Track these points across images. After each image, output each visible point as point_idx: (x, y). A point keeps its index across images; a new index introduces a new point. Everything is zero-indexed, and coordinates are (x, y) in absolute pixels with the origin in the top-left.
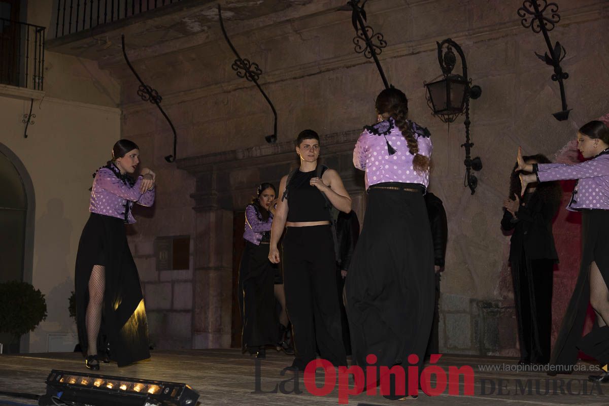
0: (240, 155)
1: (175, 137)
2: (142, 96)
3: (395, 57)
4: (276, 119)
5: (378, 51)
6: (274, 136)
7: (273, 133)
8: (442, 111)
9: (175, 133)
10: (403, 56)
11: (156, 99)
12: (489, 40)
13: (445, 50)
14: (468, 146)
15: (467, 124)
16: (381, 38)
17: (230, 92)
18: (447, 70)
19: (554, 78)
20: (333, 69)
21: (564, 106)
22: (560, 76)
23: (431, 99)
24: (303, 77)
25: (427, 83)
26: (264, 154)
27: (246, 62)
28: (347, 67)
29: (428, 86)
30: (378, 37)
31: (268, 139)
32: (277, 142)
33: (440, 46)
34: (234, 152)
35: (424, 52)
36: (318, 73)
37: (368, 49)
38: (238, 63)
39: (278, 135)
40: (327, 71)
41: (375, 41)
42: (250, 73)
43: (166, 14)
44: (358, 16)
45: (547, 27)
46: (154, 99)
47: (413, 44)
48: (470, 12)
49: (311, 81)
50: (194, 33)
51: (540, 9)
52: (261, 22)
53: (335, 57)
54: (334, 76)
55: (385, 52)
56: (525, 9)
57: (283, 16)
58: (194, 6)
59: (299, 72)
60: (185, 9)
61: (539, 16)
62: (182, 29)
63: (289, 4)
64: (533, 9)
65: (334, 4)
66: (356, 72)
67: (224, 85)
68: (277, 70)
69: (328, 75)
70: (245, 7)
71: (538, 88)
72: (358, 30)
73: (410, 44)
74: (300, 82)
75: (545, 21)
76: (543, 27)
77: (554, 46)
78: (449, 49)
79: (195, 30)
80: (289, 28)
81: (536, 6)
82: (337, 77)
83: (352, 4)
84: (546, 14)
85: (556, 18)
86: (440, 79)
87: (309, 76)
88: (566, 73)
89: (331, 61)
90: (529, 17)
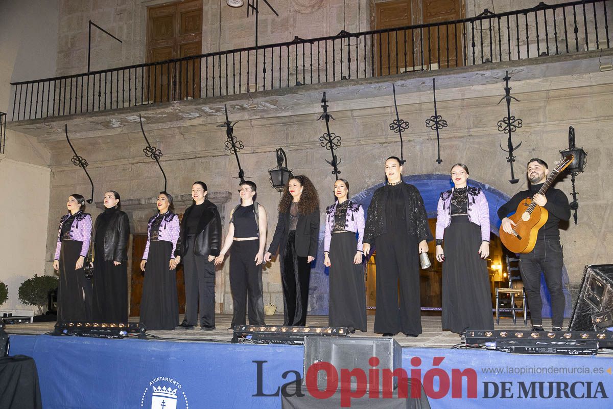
0: (143, 202)
1: (93, 188)
2: (74, 162)
3: (244, 154)
4: (166, 182)
5: (238, 150)
7: (164, 190)
8: (278, 186)
9: (93, 186)
10: (248, 153)
11: (84, 165)
12: (297, 150)
16: (241, 143)
17: (133, 164)
18: (280, 163)
19: (333, 173)
20: (204, 157)
22: (336, 172)
23: (271, 179)
24: (184, 159)
25: (270, 170)
27: (153, 148)
28: (213, 157)
29: (270, 172)
30: (239, 143)
33: (277, 151)
34: (139, 200)
35: (260, 152)
36: (194, 158)
37: (233, 149)
38: (148, 148)
40: (200, 157)
41: (237, 145)
42: (154, 155)
43: (102, 116)
44: (230, 131)
45: (334, 147)
46: (82, 165)
47: (255, 148)
48: (287, 134)
49: (189, 162)
50: (113, 128)
51: (332, 138)
52: (160, 126)
53: (205, 150)
54: (205, 161)
55: (242, 151)
56: (324, 137)
57: (175, 124)
58: (123, 113)
59: (182, 157)
60: (116, 114)
61: (330, 141)
62: (107, 125)
63: (181, 118)
64: (328, 138)
65: (209, 121)
66: (219, 159)
67: (130, 159)
68: (167, 154)
69: (200, 160)
70: (154, 117)
71: (324, 177)
72: (229, 138)
73: (252, 148)
74: (182, 162)
75: (333, 145)
76: (332, 147)
77: (334, 157)
78: (281, 153)
79: (115, 126)
80: (177, 131)
81: (330, 137)
82: (206, 162)
83: (228, 123)
84: (335, 141)
85: (339, 144)
86: (276, 169)
87: (188, 159)
88: (339, 171)
89: (203, 152)
90: (325, 142)
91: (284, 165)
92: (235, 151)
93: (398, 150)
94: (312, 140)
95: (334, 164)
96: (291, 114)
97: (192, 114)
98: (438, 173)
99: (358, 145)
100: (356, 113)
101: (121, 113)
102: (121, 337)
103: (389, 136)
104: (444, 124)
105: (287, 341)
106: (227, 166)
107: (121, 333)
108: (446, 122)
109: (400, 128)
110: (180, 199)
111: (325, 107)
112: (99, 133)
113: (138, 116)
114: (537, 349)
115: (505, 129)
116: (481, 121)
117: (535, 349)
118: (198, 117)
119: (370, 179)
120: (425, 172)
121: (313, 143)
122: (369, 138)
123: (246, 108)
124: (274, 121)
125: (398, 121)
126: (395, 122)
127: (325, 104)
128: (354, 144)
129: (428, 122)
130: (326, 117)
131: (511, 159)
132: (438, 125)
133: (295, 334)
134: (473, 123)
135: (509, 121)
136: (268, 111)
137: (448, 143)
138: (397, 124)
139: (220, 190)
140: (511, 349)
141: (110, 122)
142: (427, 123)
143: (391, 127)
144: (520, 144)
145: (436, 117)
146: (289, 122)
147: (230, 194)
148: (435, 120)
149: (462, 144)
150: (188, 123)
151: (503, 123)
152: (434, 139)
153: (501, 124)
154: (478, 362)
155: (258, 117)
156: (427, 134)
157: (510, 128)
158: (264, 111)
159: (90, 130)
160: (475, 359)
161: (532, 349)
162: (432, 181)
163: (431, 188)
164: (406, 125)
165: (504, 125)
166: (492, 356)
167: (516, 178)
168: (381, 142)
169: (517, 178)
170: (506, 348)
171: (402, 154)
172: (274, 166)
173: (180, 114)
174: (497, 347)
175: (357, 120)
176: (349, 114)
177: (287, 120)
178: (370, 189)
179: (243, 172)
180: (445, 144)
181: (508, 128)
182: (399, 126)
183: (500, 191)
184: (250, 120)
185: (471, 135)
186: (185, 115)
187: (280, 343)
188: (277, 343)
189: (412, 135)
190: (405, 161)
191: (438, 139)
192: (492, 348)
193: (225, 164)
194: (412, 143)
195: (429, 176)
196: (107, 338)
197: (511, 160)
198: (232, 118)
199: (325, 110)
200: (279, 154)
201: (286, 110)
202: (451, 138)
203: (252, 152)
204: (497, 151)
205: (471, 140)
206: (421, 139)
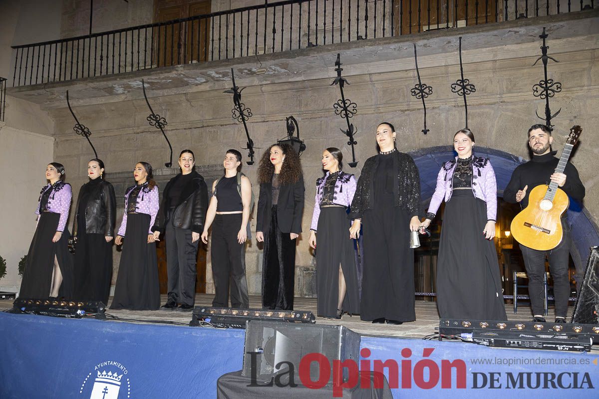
2: (77, 131)
3: (253, 123)
4: (172, 153)
5: (246, 118)
6: (171, 163)
7: (169, 162)
10: (257, 122)
11: (87, 134)
12: (311, 118)
13: (290, 121)
16: (249, 111)
17: (138, 133)
18: (290, 134)
19: (349, 143)
20: (212, 126)
21: (354, 159)
22: (352, 142)
24: (191, 128)
25: (279, 140)
26: (164, 174)
27: (157, 116)
28: (222, 126)
30: (248, 111)
31: (167, 165)
32: (172, 167)
33: (287, 120)
35: (271, 121)
36: (202, 127)
37: (241, 117)
38: (152, 117)
39: (172, 163)
40: (207, 126)
41: (245, 112)
42: (159, 123)
43: (104, 81)
44: (237, 97)
45: (349, 115)
46: (84, 134)
47: (265, 116)
48: (300, 101)
49: (196, 132)
50: (117, 94)
51: (347, 105)
52: (165, 92)
53: (213, 119)
55: (251, 120)
56: (338, 104)
57: (181, 90)
58: (125, 78)
59: (188, 126)
60: (118, 79)
61: (345, 109)
62: (110, 91)
63: (187, 84)
64: (342, 105)
65: (216, 87)
66: (228, 129)
67: (134, 128)
68: (173, 123)
69: (208, 129)
70: (158, 82)
72: (236, 105)
73: (263, 116)
74: (188, 131)
75: (348, 112)
76: (347, 115)
77: (351, 127)
78: (292, 122)
79: (119, 92)
80: (183, 98)
81: (345, 104)
82: (214, 131)
83: (235, 89)
84: (350, 109)
85: (355, 111)
86: (287, 139)
87: (195, 128)
88: (355, 142)
89: (211, 121)
90: (340, 109)
91: (295, 135)
92: (243, 119)
93: (421, 118)
94: (327, 107)
95: (350, 133)
96: (304, 79)
97: (197, 79)
99: (377, 113)
100: (374, 78)
101: (123, 78)
102: (78, 316)
103: (411, 103)
104: (472, 89)
106: (236, 135)
107: (79, 312)
108: (474, 86)
109: (422, 94)
111: (339, 71)
112: (102, 100)
113: (141, 81)
114: (520, 342)
115: (541, 94)
116: (515, 85)
117: (518, 343)
118: (205, 82)
121: (328, 110)
122: (390, 105)
123: (254, 73)
124: (286, 87)
125: (420, 85)
126: (417, 86)
127: (339, 67)
128: (373, 112)
129: (453, 86)
130: (341, 82)
132: (466, 90)
134: (507, 88)
135: (546, 85)
136: (279, 75)
137: (477, 111)
138: (419, 90)
140: (490, 342)
141: (112, 88)
142: (453, 88)
143: (412, 92)
144: (559, 111)
145: (463, 81)
146: (300, 88)
148: (462, 84)
149: (493, 112)
150: (195, 89)
151: (539, 88)
152: (461, 106)
153: (537, 88)
155: (269, 82)
156: (454, 100)
157: (547, 92)
158: (274, 75)
159: (93, 97)
160: (448, 352)
161: (514, 343)
164: (430, 90)
165: (540, 90)
168: (402, 109)
170: (484, 341)
171: (425, 123)
172: (284, 136)
173: (186, 79)
174: (473, 339)
175: (376, 85)
176: (367, 78)
177: (300, 85)
179: (252, 142)
180: (474, 111)
181: (545, 93)
182: (422, 91)
184: (261, 85)
185: (504, 102)
186: (191, 81)
187: (239, 328)
188: (237, 328)
189: (437, 101)
190: (428, 130)
191: (466, 106)
192: (469, 340)
193: (234, 134)
194: (437, 111)
196: (65, 317)
198: (239, 83)
199: (339, 74)
200: (290, 123)
201: (298, 74)
202: (481, 104)
203: (263, 120)
204: (533, 119)
205: (504, 107)
206: (447, 106)
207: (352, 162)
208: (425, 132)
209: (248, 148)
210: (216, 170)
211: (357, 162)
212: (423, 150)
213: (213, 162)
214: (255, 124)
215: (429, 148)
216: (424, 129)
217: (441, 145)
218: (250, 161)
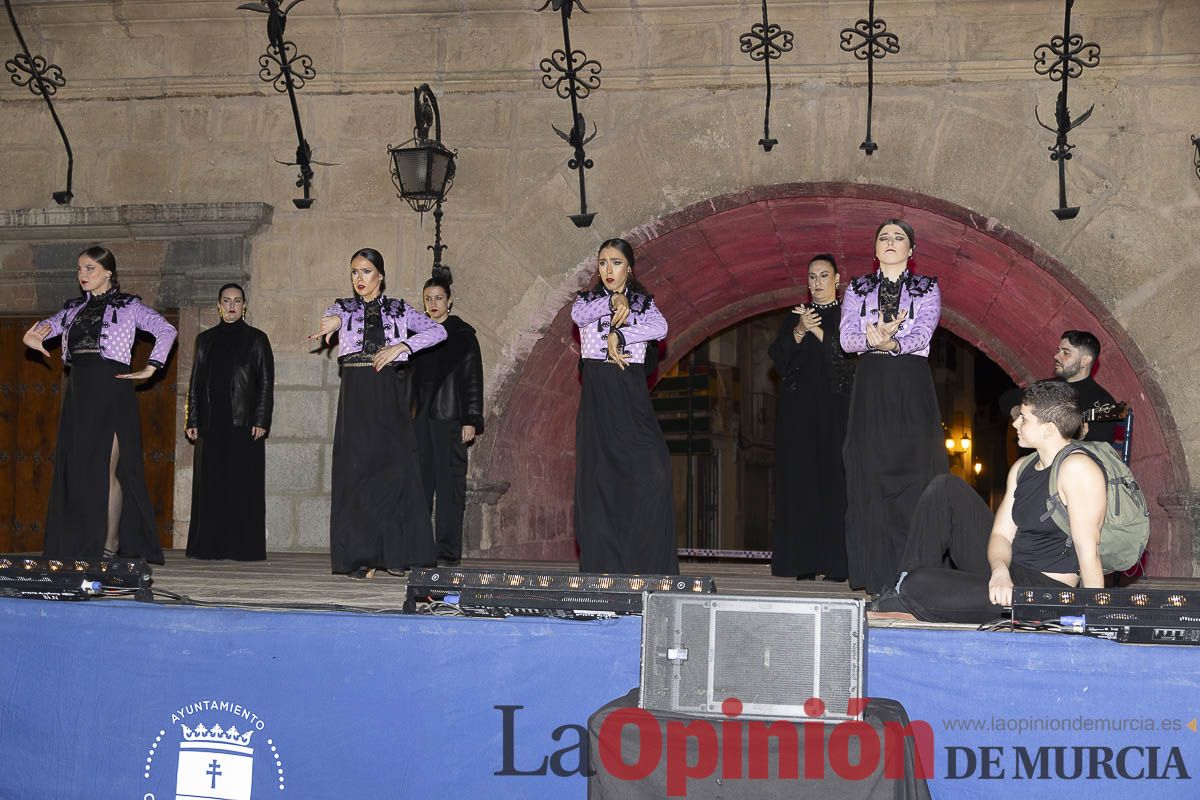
3: (313, 94)
4: (71, 163)
6: (70, 194)
7: (65, 188)
8: (416, 193)
10: (323, 93)
12: (469, 92)
13: (421, 98)
14: (438, 250)
15: (438, 215)
16: (308, 63)
18: (422, 133)
19: (571, 164)
20: (190, 95)
21: (584, 206)
22: (580, 162)
23: (397, 173)
24: (127, 99)
25: (393, 146)
26: (53, 223)
27: (37, 61)
28: (218, 96)
29: (394, 152)
30: (304, 62)
31: (59, 198)
32: (73, 204)
33: (417, 92)
35: (360, 93)
36: (158, 97)
37: (283, 78)
38: (21, 60)
40: (176, 96)
41: (297, 67)
42: (40, 80)
44: (277, 25)
45: (579, 92)
47: (344, 78)
48: (441, 45)
49: (143, 109)
51: (575, 66)
53: (193, 76)
54: (192, 107)
55: (309, 86)
56: (553, 62)
59: (119, 90)
61: (571, 75)
64: (564, 64)
66: (236, 106)
68: (77, 80)
69: (178, 104)
71: (545, 175)
72: (273, 44)
73: (338, 78)
74: (120, 107)
75: (577, 84)
76: (573, 92)
77: (578, 118)
78: (425, 100)
80: (108, 12)
81: (570, 60)
82: (197, 110)
83: (273, 3)
84: (584, 75)
85: (595, 83)
86: (412, 145)
87: (139, 99)
88: (589, 161)
89: (188, 81)
90: (556, 74)
91: (432, 135)
92: (290, 84)
93: (757, 109)
95: (576, 138)
98: (862, 180)
99: (645, 89)
102: (83, 596)
103: (733, 69)
104: (891, 45)
105: (554, 610)
106: (259, 125)
107: (86, 585)
108: (896, 39)
109: (767, 49)
110: (116, 216)
114: (1182, 632)
115: (1052, 69)
116: (987, 40)
117: (1178, 634)
119: (674, 187)
120: (828, 176)
121: (519, 73)
122: (678, 71)
125: (765, 27)
126: (757, 29)
128: (634, 85)
129: (846, 35)
130: (566, 4)
131: (1063, 152)
132: (875, 47)
133: (576, 593)
134: (967, 46)
135: (1066, 49)
137: (895, 99)
138: (760, 37)
139: (238, 196)
140: (1121, 633)
142: (844, 40)
143: (743, 43)
144: (1088, 113)
145: (871, 24)
146: (444, 11)
147: (268, 209)
148: (867, 31)
149: (931, 104)
151: (1049, 53)
152: (857, 85)
153: (1044, 54)
154: (1040, 663)
156: (840, 68)
157: (1066, 65)
160: (1036, 655)
161: (1169, 634)
162: (839, 201)
163: (830, 220)
164: (787, 41)
165: (1051, 58)
166: (1075, 648)
167: (1070, 204)
168: (710, 82)
169: (1073, 206)
170: (1109, 631)
171: (767, 122)
172: (405, 135)
174: (1087, 627)
175: (644, 16)
178: (673, 216)
179: (308, 146)
180: (887, 99)
181: (1061, 66)
182: (767, 41)
183: (1026, 237)
185: (960, 81)
187: (534, 615)
188: (527, 614)
189: (798, 69)
190: (775, 142)
191: (871, 84)
192: (1076, 629)
193: (255, 122)
194: (796, 92)
195: (836, 189)
196: (41, 597)
197: (1062, 154)
200: (422, 102)
202: (905, 84)
203: (336, 90)
204: (1026, 127)
205: (960, 93)
206: (822, 83)
207: (580, 213)
208: (768, 145)
209: (298, 162)
210: (205, 219)
211: (592, 216)
212: (759, 189)
213: (193, 196)
214: (314, 98)
215: (772, 187)
216: (763, 138)
217: (804, 179)
218: (303, 198)
